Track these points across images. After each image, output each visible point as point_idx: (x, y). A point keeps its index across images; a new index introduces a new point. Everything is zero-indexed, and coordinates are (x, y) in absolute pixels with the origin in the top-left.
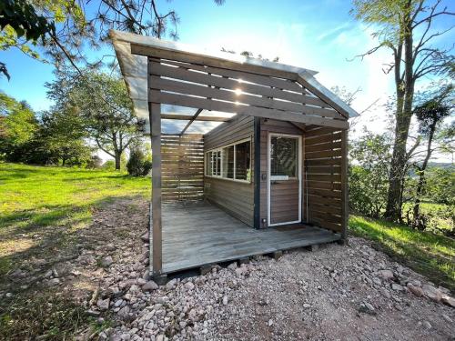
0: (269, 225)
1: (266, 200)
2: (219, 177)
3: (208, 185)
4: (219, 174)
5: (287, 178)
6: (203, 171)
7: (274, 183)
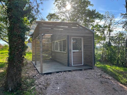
0: (72, 65)
1: (71, 58)
2: (57, 51)
3: (53, 54)
4: (57, 50)
5: (78, 51)
6: (51, 49)
7: (74, 52)
